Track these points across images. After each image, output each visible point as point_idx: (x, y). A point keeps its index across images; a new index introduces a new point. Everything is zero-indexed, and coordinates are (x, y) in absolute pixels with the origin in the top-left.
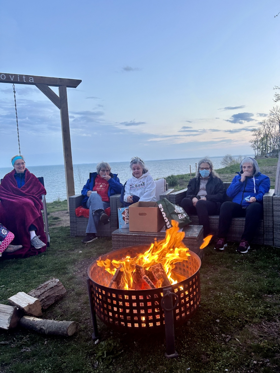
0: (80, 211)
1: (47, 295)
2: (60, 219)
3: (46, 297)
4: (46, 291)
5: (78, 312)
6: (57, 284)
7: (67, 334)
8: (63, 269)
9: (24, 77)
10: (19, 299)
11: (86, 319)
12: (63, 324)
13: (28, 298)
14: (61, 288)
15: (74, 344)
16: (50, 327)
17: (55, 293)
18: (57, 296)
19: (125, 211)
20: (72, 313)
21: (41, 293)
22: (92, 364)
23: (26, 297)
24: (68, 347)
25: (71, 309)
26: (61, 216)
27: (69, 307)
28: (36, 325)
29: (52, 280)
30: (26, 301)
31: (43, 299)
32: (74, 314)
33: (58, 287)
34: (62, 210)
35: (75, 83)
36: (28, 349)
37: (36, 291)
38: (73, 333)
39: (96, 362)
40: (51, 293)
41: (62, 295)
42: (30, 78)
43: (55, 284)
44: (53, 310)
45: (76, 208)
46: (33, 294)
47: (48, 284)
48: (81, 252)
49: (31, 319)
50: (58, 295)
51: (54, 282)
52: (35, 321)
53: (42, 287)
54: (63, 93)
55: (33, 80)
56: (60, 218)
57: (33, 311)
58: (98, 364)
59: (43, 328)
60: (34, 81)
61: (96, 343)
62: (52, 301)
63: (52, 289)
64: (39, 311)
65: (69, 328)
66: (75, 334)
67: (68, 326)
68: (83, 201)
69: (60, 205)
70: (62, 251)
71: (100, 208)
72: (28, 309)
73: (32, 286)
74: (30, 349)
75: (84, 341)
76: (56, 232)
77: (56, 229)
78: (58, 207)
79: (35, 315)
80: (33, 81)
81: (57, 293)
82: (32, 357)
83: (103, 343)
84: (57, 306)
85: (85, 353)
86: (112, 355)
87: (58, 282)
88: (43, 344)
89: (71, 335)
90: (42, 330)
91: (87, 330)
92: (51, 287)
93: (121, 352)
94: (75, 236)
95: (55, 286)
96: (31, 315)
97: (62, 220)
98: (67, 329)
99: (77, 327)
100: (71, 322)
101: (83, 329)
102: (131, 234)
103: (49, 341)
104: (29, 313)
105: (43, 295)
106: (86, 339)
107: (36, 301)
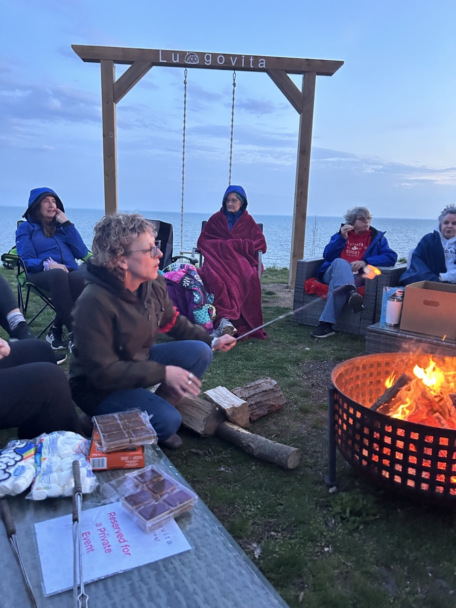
0: (312, 286)
1: (258, 400)
2: (276, 296)
3: (257, 403)
4: (257, 394)
5: (303, 438)
6: (274, 388)
7: (286, 465)
8: (281, 368)
9: (251, 60)
10: (219, 396)
11: (315, 452)
12: (281, 448)
13: (232, 398)
14: (278, 395)
15: (296, 483)
16: (262, 446)
17: (269, 400)
18: (273, 405)
20: (293, 436)
21: (250, 395)
22: (325, 521)
23: (228, 396)
24: (286, 484)
25: (292, 430)
26: (278, 291)
27: (288, 427)
28: (242, 438)
29: (266, 380)
30: (229, 401)
31: (252, 405)
32: (296, 439)
33: (275, 392)
34: (279, 283)
35: (329, 68)
36: (228, 470)
37: (243, 390)
38: (295, 466)
39: (332, 521)
40: (264, 399)
41: (280, 406)
42: (260, 61)
43: (271, 387)
44: (265, 425)
45: (307, 279)
46: (239, 393)
47: (259, 384)
48: (308, 349)
49: (236, 428)
50: (274, 404)
51: (269, 384)
52: (239, 432)
53: (251, 386)
54: (309, 86)
55: (264, 63)
56: (276, 294)
57: (238, 418)
58: (335, 523)
59: (252, 445)
60: (266, 66)
61: (331, 490)
62: (264, 411)
63: (265, 393)
64: (245, 418)
65: (291, 456)
66: (297, 469)
67: (289, 453)
69: (277, 275)
70: (278, 342)
71: (350, 284)
72: (232, 412)
73: (235, 382)
74: (231, 470)
75: (312, 483)
76: (268, 313)
77: (270, 309)
78: (273, 278)
79: (240, 424)
80: (264, 66)
81: (273, 402)
82: (233, 482)
83: (344, 494)
84: (270, 420)
85: (313, 501)
86: (359, 517)
87: (275, 386)
88: (251, 468)
89: (292, 468)
90: (249, 448)
91: (317, 467)
92: (264, 390)
93: (374, 518)
94: (299, 324)
95: (270, 390)
96: (235, 423)
97: (279, 297)
98: (288, 457)
99: (301, 459)
100: (293, 449)
101: (310, 465)
102: (404, 335)
103: (258, 466)
104: (233, 420)
105: (252, 398)
106: (315, 481)
107: (244, 404)
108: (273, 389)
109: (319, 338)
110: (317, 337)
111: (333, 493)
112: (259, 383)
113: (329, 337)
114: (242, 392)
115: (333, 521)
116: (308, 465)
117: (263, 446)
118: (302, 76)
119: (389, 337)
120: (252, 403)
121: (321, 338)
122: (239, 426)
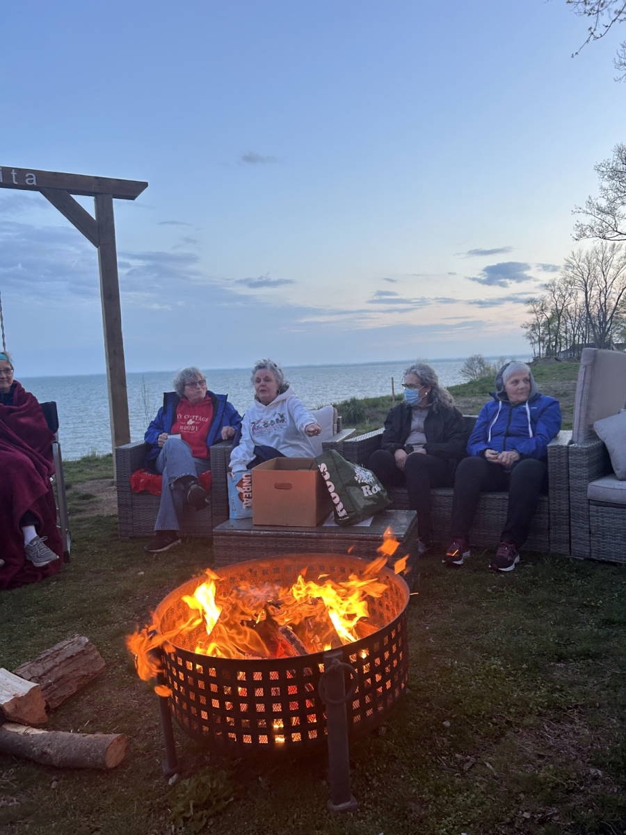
0: (142, 481)
1: (60, 675)
2: (95, 499)
3: (58, 680)
4: (56, 666)
5: (132, 713)
6: (84, 649)
7: (104, 763)
8: (100, 612)
9: (14, 173)
11: (150, 729)
12: (94, 742)
13: (14, 683)
14: (92, 658)
15: (120, 787)
16: (64, 748)
17: (77, 669)
18: (84, 676)
19: (243, 479)
20: (117, 714)
21: (46, 669)
22: (162, 832)
23: (9, 681)
24: (105, 794)
25: (115, 705)
26: (98, 491)
27: (110, 702)
28: (32, 744)
29: (72, 640)
30: (10, 689)
31: (50, 684)
32: (122, 718)
33: (86, 654)
34: (100, 479)
35: (131, 190)
36: (12, 801)
37: (34, 666)
38: (119, 762)
39: (171, 828)
40: (70, 670)
41: (96, 673)
42: (27, 176)
43: (79, 649)
44: (74, 709)
45: (133, 472)
46: (27, 672)
47: (61, 649)
48: (142, 573)
49: (21, 730)
50: (86, 673)
51: (76, 645)
52: (28, 734)
53: (47, 656)
54: (105, 212)
55: (34, 179)
56: (95, 497)
57: (24, 713)
58: (175, 830)
59: (49, 750)
60: (37, 183)
61: (171, 782)
62: (71, 688)
63: (70, 661)
64: (39, 712)
65: (109, 749)
66: (123, 764)
67: (107, 746)
68: (148, 455)
69: (97, 466)
70: (98, 572)
71: (188, 474)
72: (13, 707)
73: (24, 654)
74: (17, 801)
75: (145, 779)
76: (85, 529)
77: (86, 521)
78: (93, 471)
79: (30, 721)
80: (34, 183)
81: (84, 670)
82: (21, 819)
83: (186, 782)
84: (82, 700)
85: (145, 807)
86: (207, 809)
87: (87, 644)
88: (49, 788)
89: (114, 766)
90: (45, 755)
91: (151, 752)
92: (69, 656)
93: (227, 803)
94: (130, 537)
95: (78, 653)
96: (20, 722)
97: (101, 500)
98: (105, 752)
99: (127, 748)
100: (113, 736)
101: (141, 752)
102: (257, 532)
103: (61, 781)
104: (16, 718)
105: (49, 674)
106: (148, 774)
107: (34, 688)
108: (83, 651)
109: (157, 553)
110: (154, 553)
111: (174, 784)
112: (61, 646)
113: (171, 548)
114: (32, 668)
115: (173, 827)
116: (139, 753)
117: (66, 746)
118: (93, 198)
119: (241, 538)
120: (50, 681)
121: (160, 552)
122: (28, 725)
